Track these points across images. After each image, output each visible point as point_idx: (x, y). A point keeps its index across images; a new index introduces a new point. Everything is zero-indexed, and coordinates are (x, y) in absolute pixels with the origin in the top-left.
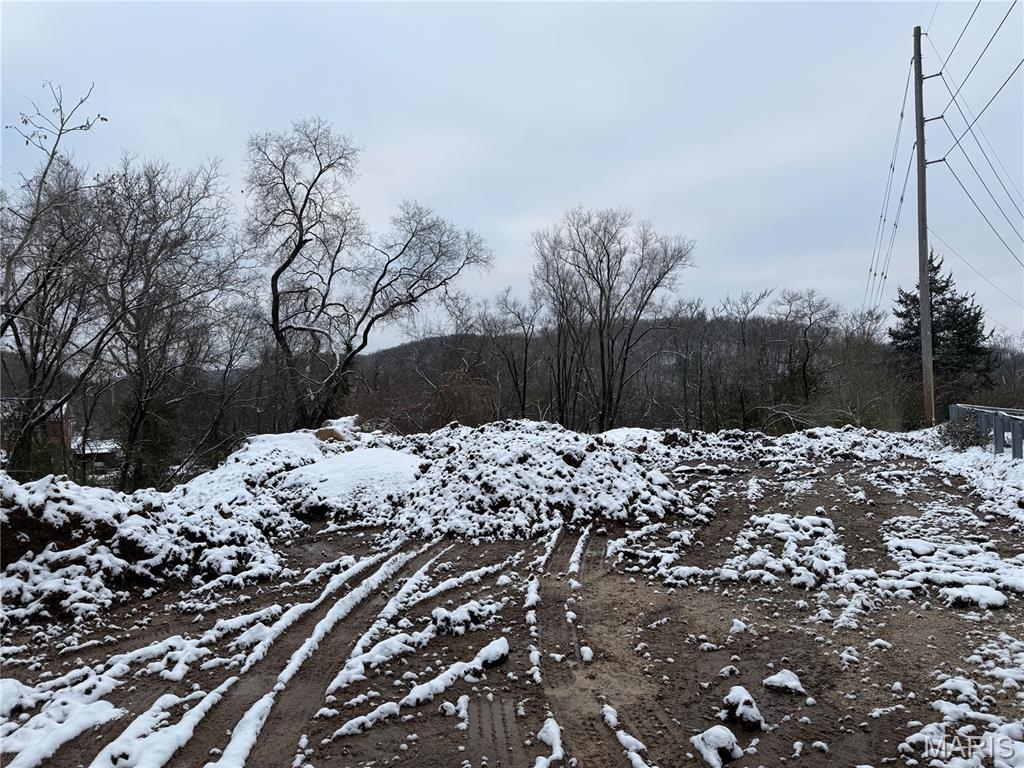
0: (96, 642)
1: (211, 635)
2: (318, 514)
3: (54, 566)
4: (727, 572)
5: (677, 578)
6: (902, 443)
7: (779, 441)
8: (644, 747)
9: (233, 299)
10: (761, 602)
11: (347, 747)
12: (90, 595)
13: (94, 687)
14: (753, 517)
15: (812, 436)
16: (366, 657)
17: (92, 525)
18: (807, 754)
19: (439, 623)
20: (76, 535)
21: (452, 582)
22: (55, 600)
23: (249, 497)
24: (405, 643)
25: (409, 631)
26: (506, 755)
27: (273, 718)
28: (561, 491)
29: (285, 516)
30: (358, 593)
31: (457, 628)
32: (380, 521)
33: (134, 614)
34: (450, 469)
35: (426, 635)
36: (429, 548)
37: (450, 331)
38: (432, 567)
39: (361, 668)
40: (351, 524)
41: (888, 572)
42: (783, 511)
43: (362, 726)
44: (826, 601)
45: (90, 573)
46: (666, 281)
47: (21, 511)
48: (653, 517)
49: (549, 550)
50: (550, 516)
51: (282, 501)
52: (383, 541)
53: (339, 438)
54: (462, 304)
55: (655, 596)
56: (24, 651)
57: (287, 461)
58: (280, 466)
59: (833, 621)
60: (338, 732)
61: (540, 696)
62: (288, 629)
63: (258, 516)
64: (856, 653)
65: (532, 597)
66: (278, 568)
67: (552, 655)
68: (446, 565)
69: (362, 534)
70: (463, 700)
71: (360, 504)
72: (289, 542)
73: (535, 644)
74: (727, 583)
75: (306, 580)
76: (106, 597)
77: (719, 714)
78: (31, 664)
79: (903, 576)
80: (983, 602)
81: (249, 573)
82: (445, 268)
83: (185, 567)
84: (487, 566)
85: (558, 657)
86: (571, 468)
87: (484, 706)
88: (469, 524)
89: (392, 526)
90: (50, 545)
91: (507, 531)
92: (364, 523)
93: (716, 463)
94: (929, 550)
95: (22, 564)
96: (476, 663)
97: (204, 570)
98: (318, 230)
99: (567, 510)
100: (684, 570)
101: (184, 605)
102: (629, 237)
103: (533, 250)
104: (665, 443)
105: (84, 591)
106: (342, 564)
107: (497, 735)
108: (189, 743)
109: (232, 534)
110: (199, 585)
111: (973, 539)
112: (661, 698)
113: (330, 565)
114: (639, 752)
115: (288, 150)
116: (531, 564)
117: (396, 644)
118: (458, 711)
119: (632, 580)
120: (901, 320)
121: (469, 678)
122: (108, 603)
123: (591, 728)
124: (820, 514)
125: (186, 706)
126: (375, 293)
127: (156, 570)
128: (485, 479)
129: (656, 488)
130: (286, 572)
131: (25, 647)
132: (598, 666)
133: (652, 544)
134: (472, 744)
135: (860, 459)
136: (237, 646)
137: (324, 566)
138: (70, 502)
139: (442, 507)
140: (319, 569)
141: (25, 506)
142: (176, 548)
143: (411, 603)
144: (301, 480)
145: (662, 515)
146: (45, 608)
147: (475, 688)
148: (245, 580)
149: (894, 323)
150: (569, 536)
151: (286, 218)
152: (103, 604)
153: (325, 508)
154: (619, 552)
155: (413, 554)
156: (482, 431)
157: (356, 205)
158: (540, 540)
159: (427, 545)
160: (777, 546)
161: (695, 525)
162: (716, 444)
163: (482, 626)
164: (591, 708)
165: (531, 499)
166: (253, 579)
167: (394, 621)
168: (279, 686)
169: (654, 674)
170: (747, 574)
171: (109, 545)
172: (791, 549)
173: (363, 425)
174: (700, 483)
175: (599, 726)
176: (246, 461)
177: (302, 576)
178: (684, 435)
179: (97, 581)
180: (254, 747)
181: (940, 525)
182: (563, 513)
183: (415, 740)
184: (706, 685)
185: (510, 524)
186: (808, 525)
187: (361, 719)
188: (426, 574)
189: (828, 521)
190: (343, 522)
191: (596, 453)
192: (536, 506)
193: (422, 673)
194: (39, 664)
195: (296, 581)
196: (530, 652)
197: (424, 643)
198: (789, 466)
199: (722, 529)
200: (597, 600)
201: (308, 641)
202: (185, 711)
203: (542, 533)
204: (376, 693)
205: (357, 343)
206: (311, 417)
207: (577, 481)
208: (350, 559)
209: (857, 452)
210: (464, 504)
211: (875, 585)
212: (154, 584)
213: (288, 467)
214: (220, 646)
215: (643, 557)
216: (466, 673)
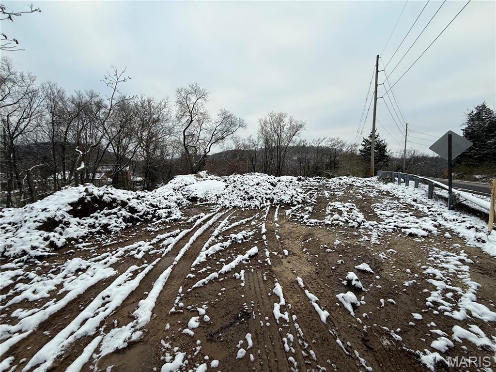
0: (116, 242)
1: (154, 241)
2: (194, 199)
3: (107, 215)
4: (327, 222)
5: (311, 223)
6: (367, 181)
7: (330, 180)
8: (318, 299)
9: (174, 138)
10: (342, 233)
11: (197, 293)
12: (118, 225)
13: (108, 261)
14: (330, 203)
15: (340, 179)
16: (206, 252)
17: (120, 202)
18: (387, 305)
19: (232, 239)
20: (114, 205)
21: (236, 223)
22: (105, 226)
23: (174, 193)
24: (221, 246)
25: (222, 241)
26: (261, 300)
27: (171, 277)
28: (270, 194)
29: (185, 200)
30: (205, 226)
31: (239, 241)
32: (213, 202)
33: (132, 231)
34: (235, 187)
35: (227, 244)
36: (228, 211)
37: (234, 148)
38: (230, 218)
39: (205, 256)
40: (204, 203)
41: (381, 223)
42: (338, 201)
43: (204, 283)
44: (364, 232)
45: (118, 218)
46: (296, 134)
47: (95, 197)
48: (298, 202)
49: (267, 213)
50: (266, 202)
51: (184, 195)
52: (214, 209)
53: (201, 177)
54: (238, 139)
55: (304, 230)
56: (91, 245)
57: (186, 183)
58: (184, 185)
59: (369, 241)
60: (194, 286)
61: (271, 271)
62: (181, 239)
63: (176, 200)
64: (385, 255)
65: (264, 230)
66: (180, 217)
67: (273, 253)
68: (234, 217)
69: (207, 206)
70: (242, 272)
71: (207, 197)
72: (185, 208)
73: (267, 248)
74: (327, 225)
75: (189, 221)
76: (124, 225)
77: (343, 282)
78: (91, 250)
79: (387, 224)
80: (419, 235)
81: (171, 218)
82: (233, 129)
83: (151, 216)
84: (247, 218)
85: (276, 253)
86: (273, 187)
87: (250, 274)
88: (241, 204)
89: (217, 204)
90: (105, 208)
91: (253, 206)
92: (208, 203)
93: (313, 186)
94: (391, 215)
95: (95, 214)
96: (246, 256)
97: (157, 217)
98: (196, 117)
99: (272, 200)
100: (313, 221)
101: (148, 229)
102: (286, 121)
103: (259, 124)
104: (297, 180)
105: (116, 223)
106: (201, 216)
107: (256, 289)
108: (137, 288)
109: (166, 205)
110: (155, 222)
111: (404, 212)
112: (318, 273)
113: (197, 216)
114: (316, 302)
115: (188, 93)
116: (262, 217)
117: (217, 247)
118: (241, 277)
119: (296, 224)
120: (363, 147)
121: (244, 262)
122: (124, 227)
123: (293, 287)
124: (350, 202)
125: (139, 271)
126: (212, 136)
127: (141, 217)
128: (246, 190)
129: (299, 194)
130: (183, 218)
131: (91, 243)
132: (291, 257)
133: (300, 211)
134: (247, 293)
135: (355, 186)
136: (163, 245)
137: (195, 216)
138: (112, 194)
139: (232, 198)
140: (193, 218)
141: (97, 195)
142: (148, 210)
143: (223, 231)
144: (189, 189)
145: (301, 202)
146: (102, 229)
147: (246, 267)
148: (169, 220)
149: (361, 147)
150: (273, 208)
151: (188, 113)
152: (122, 228)
153: (197, 198)
154: (290, 214)
155: (223, 213)
156: (244, 176)
157: (207, 110)
158: (264, 209)
159: (227, 210)
160: (340, 213)
161: (312, 205)
162: (312, 181)
163: (247, 240)
164: (291, 277)
165: (260, 197)
166: (172, 220)
167: (217, 237)
168: (175, 263)
169: (312, 261)
170: (334, 222)
171: (125, 208)
172: (345, 214)
173: (208, 173)
174: (310, 192)
175: (296, 286)
176: (173, 183)
177: (188, 219)
178: (303, 178)
179: (121, 220)
180: (161, 291)
181: (390, 206)
182: (270, 201)
183: (224, 291)
184: (334, 268)
185: (254, 204)
186: (348, 206)
187: (203, 280)
188: (227, 220)
189: (354, 205)
190: (202, 202)
191: (280, 182)
192: (262, 199)
193: (227, 259)
194: (94, 250)
195: (186, 221)
196: (265, 251)
197: (227, 246)
198: (335, 187)
199: (320, 206)
200: (285, 231)
201: (187, 244)
202: (139, 273)
203: (264, 207)
204: (210, 268)
205: (207, 151)
206: (194, 171)
207: (275, 191)
208: (203, 214)
209: (354, 183)
210: (239, 198)
211: (378, 227)
212: (140, 221)
213: (186, 185)
214: (157, 246)
215: (298, 216)
216: (243, 260)
